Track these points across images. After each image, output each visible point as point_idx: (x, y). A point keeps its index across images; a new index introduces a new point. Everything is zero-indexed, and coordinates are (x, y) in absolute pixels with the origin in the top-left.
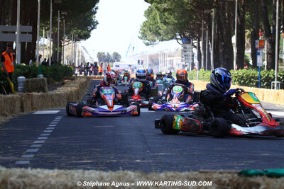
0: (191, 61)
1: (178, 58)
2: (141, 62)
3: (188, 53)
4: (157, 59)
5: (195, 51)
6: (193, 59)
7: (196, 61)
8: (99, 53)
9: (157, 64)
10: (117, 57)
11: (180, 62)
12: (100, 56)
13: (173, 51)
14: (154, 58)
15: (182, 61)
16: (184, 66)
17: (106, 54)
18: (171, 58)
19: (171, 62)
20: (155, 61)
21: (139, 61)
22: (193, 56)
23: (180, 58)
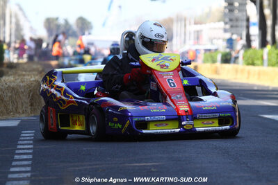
3: (237, 14)
7: (255, 31)
8: (48, 19)
11: (220, 33)
17: (61, 22)
23: (222, 24)
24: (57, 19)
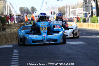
2: (53, 13)
3: (88, 5)
4: (64, 11)
6: (92, 9)
8: (21, 8)
9: (64, 14)
10: (33, 10)
11: (82, 12)
12: (22, 10)
14: (62, 10)
15: (84, 11)
16: (86, 15)
17: (26, 8)
18: (74, 10)
21: (51, 13)
23: (82, 8)
24: (24, 8)
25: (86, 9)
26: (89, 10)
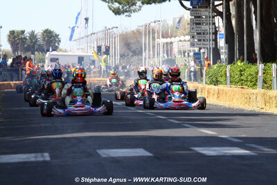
0: (212, 45)
1: (182, 38)
2: (103, 49)
3: (204, 27)
5: (220, 22)
6: (215, 40)
8: (12, 32)
9: (138, 52)
10: (51, 39)
11: (187, 46)
13: (170, 23)
16: (197, 56)
18: (169, 40)
19: (168, 48)
20: (134, 47)
21: (99, 48)
22: (216, 33)
24: (23, 32)
25: (200, 40)
26: (208, 43)
